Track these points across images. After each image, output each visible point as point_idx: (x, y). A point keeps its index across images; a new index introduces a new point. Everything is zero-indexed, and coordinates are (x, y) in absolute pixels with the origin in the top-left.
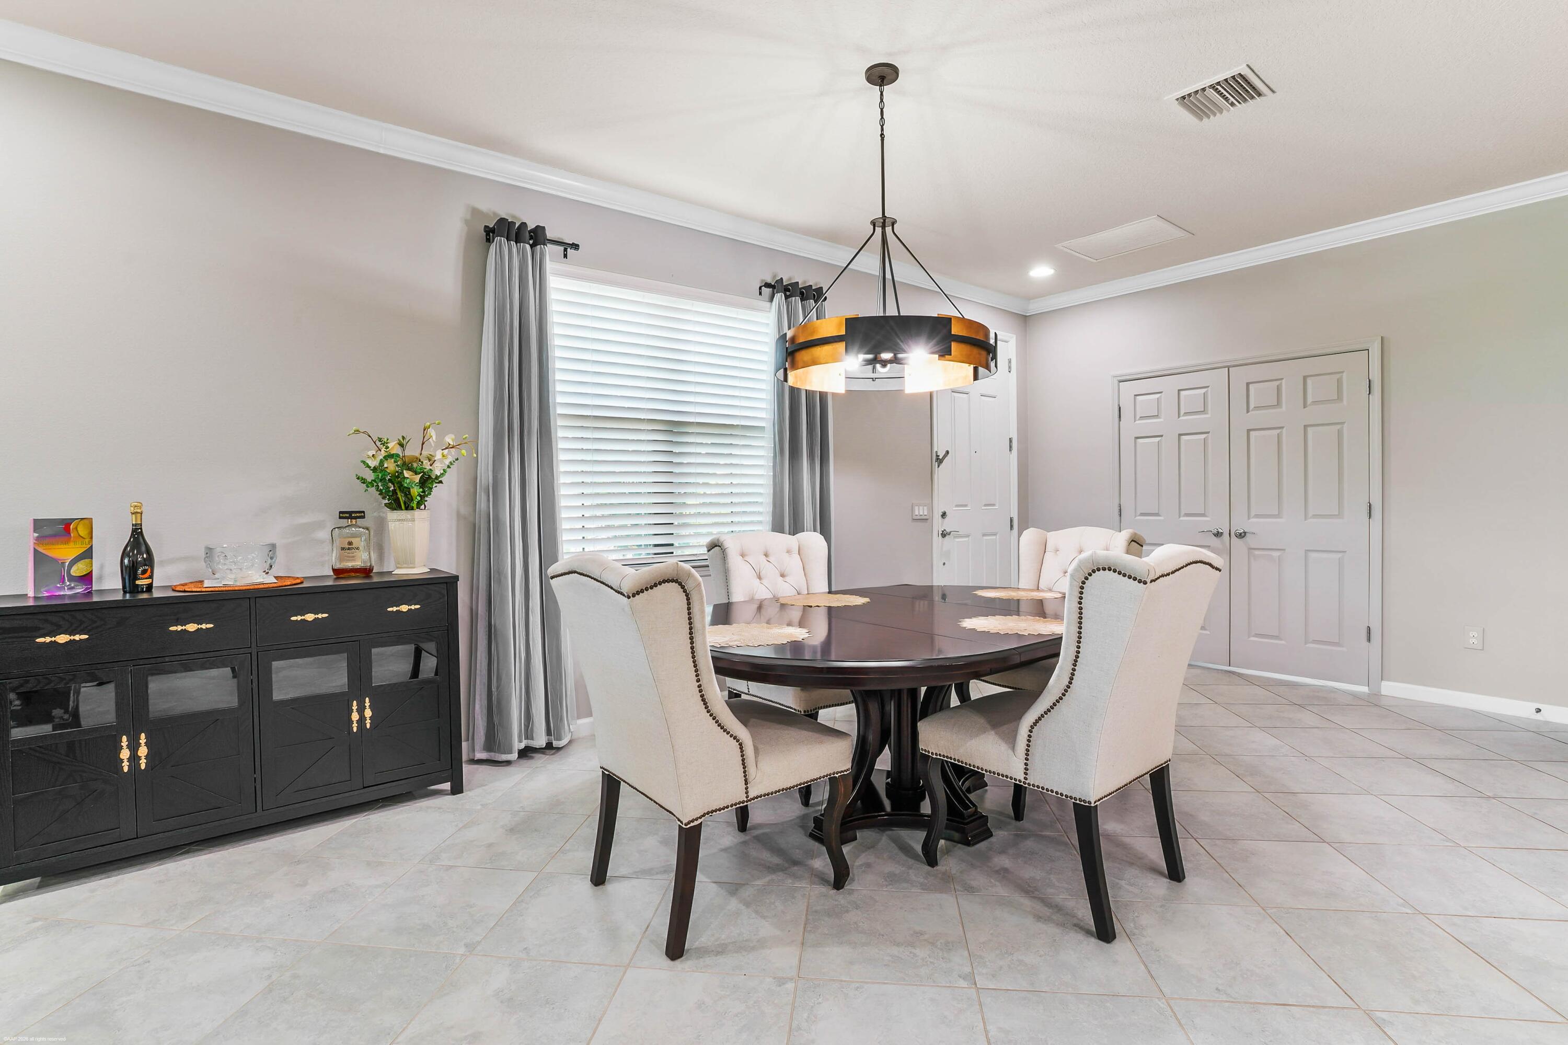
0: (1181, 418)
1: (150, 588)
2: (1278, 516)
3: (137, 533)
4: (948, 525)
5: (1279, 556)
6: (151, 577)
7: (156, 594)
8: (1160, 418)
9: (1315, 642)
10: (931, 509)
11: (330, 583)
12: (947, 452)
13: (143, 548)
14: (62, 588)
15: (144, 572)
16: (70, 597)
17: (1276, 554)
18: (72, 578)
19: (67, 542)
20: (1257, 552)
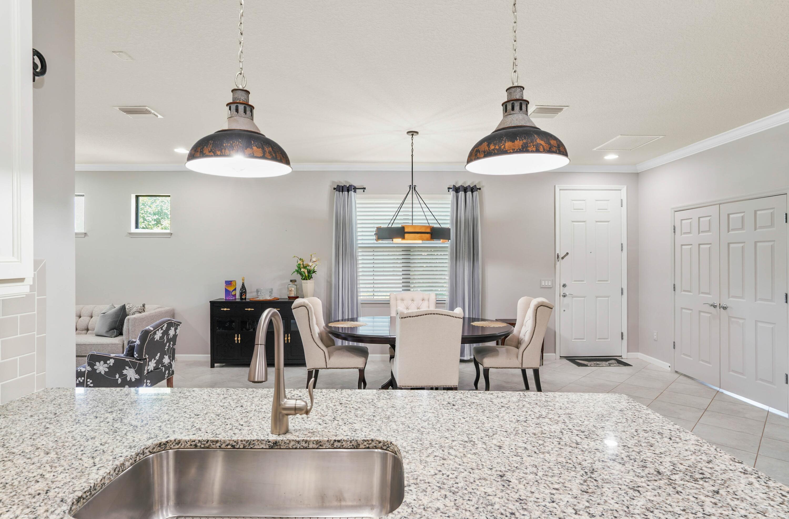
0: (700, 234)
1: (245, 298)
2: (742, 297)
3: (243, 285)
4: (566, 291)
5: (743, 323)
6: (246, 296)
7: (247, 300)
8: (691, 234)
9: (762, 380)
10: (554, 282)
11: (287, 300)
12: (567, 253)
13: (244, 289)
14: (230, 298)
15: (244, 295)
16: (232, 300)
17: (741, 321)
18: (232, 295)
19: (231, 286)
20: (733, 319)
